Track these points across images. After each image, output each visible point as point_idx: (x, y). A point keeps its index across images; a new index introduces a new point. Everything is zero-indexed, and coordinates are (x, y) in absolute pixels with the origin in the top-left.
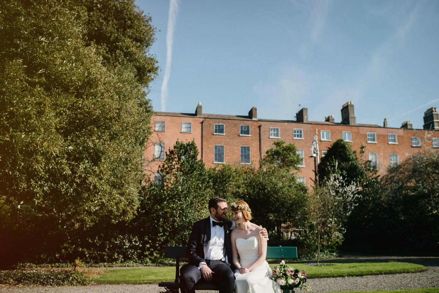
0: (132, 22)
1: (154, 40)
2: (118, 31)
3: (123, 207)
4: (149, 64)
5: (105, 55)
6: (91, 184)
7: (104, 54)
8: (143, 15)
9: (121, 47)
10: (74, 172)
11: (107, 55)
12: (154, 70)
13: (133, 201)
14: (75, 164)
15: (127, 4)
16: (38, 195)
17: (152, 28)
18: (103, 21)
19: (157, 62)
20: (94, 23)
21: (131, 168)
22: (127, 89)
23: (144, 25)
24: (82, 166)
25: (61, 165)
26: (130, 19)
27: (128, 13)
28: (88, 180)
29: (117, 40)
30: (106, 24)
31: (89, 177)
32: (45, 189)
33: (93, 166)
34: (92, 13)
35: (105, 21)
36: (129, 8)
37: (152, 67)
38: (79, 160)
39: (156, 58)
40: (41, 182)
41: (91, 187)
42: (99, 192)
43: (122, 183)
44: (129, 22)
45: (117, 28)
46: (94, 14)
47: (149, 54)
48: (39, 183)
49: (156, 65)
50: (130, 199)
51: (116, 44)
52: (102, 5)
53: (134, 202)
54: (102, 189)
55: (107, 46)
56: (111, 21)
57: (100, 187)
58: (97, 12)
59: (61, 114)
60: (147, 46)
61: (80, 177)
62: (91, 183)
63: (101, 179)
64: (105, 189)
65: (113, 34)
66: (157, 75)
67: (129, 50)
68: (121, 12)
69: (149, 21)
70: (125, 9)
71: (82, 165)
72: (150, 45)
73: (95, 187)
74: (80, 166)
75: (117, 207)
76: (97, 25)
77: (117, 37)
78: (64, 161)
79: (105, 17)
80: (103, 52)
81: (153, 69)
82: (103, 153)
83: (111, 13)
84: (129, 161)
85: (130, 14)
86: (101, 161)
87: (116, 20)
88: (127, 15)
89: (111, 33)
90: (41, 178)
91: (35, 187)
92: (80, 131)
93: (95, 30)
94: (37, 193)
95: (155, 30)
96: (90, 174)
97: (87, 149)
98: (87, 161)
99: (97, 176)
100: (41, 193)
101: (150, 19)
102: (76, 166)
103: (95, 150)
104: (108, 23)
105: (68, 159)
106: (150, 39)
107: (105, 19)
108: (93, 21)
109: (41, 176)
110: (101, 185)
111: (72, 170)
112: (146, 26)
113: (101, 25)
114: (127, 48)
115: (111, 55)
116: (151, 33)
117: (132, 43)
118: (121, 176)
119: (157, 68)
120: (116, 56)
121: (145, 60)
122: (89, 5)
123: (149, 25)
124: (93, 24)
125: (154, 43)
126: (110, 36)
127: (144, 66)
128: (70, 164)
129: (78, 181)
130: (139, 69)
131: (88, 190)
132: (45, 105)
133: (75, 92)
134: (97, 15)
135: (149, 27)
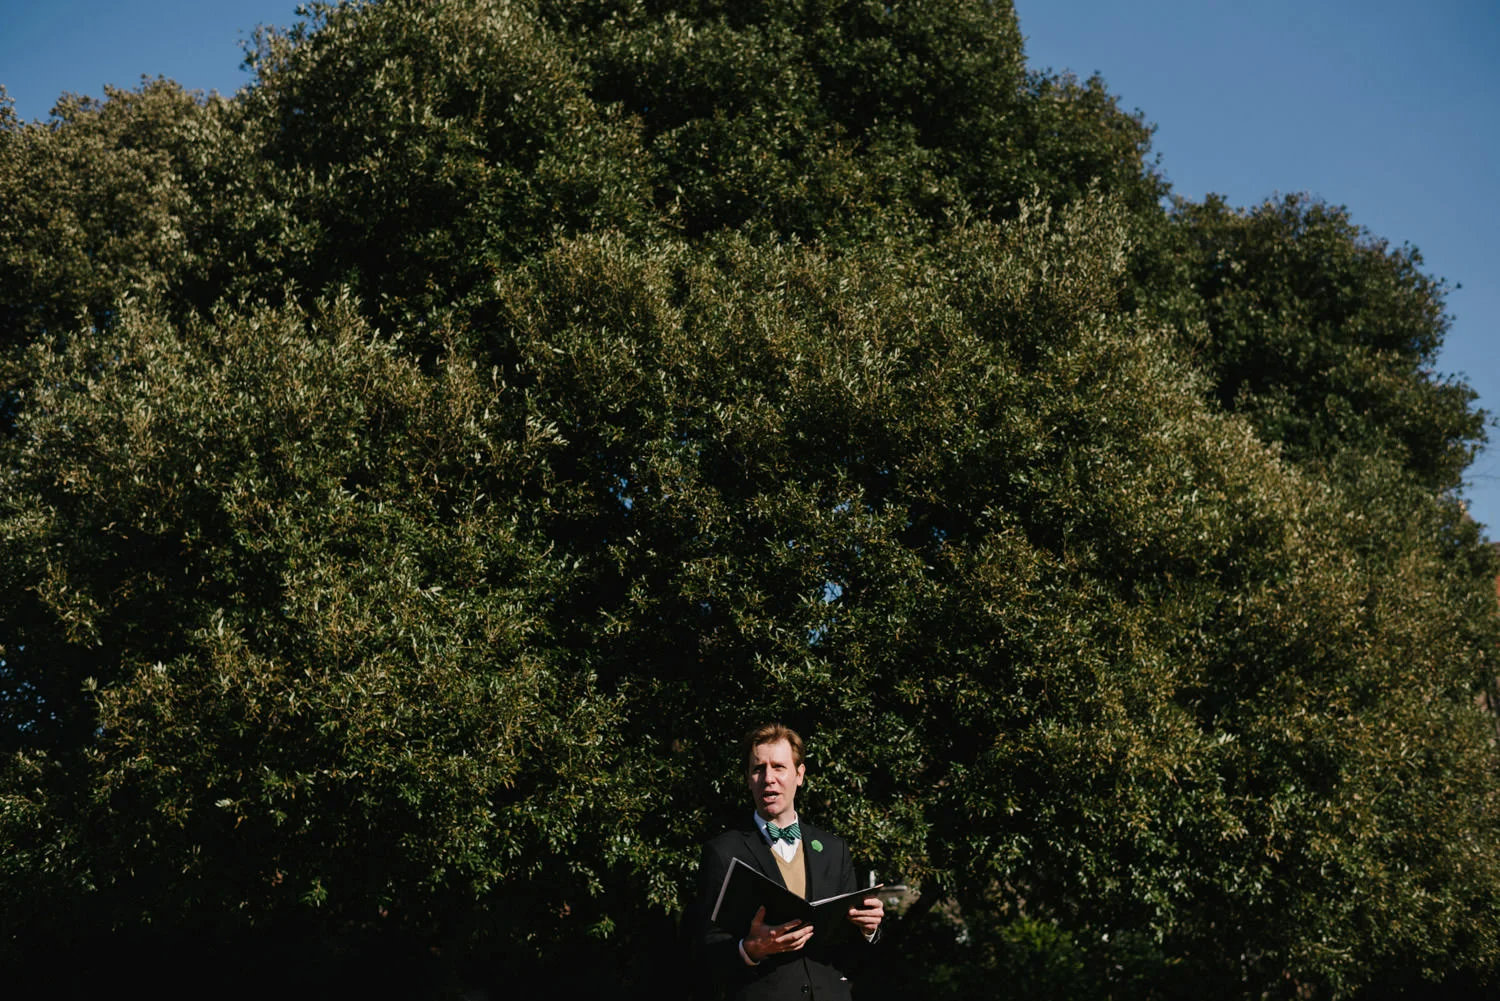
0: (1355, 288)
1: (1447, 322)
2: (1314, 330)
3: (1453, 923)
4: (1445, 412)
5: (1289, 423)
6: (1321, 862)
7: (1287, 418)
8: (1389, 252)
9: (1338, 382)
10: (1257, 828)
11: (1298, 420)
12: (1469, 427)
13: (1487, 894)
14: (1255, 801)
15: (1327, 235)
16: (1158, 913)
17: (1431, 284)
18: (1260, 312)
19: (1474, 396)
20: (1233, 328)
21: (1453, 784)
22: (1384, 521)
23: (1398, 284)
24: (1278, 809)
25: (1209, 812)
26: (1346, 279)
27: (1335, 260)
28: (1308, 847)
29: (1319, 361)
30: (1273, 321)
31: (1310, 837)
32: (1176, 887)
33: (1316, 799)
34: (1219, 300)
35: (1266, 311)
36: (1334, 244)
37: (1460, 416)
38: (1265, 787)
39: (1469, 384)
40: (1159, 871)
41: (1323, 871)
42: (1352, 886)
43: (1429, 840)
44: (1347, 290)
45: (1310, 325)
46: (1225, 300)
47: (1439, 376)
48: (1154, 873)
49: (1473, 407)
50: (1477, 891)
51: (1318, 376)
52: (1244, 263)
53: (1492, 900)
54: (1362, 875)
55: (1290, 392)
56: (1285, 303)
57: (1354, 866)
58: (1234, 290)
59: (1186, 650)
60: (1426, 351)
61: (1278, 841)
62: (1318, 859)
63: (1351, 840)
64: (1372, 875)
65: (1302, 347)
66: (1486, 440)
67: (1367, 384)
68: (1313, 264)
69: (1414, 264)
70: (1323, 252)
71: (1278, 803)
72: (1434, 344)
73: (1335, 869)
74: (1272, 807)
75: (1430, 925)
76: (1244, 331)
77: (1317, 350)
78: (1218, 796)
79: (1261, 297)
80: (1281, 412)
81: (1463, 426)
82: (1342, 755)
83: (1280, 278)
84: (1442, 761)
85: (1345, 264)
86: (1338, 780)
87: (1302, 298)
88: (1332, 267)
89: (1295, 343)
90: (1157, 860)
91: (1145, 887)
92: (1250, 694)
93: (1241, 347)
94: (1154, 906)
95: (1442, 289)
96: (1313, 827)
97: (1284, 749)
98: (1293, 788)
99: (1336, 831)
100: (1166, 904)
101: (1416, 256)
102: (1261, 806)
103: (1311, 751)
104: (1275, 314)
105: (1227, 789)
106: (1429, 323)
107: (1266, 304)
108: (1228, 324)
109: (1157, 852)
110: (1355, 860)
111: (1248, 822)
112: (1408, 283)
113: (1255, 327)
114: (1358, 379)
115: (1311, 416)
116: (1430, 301)
117: (1374, 359)
118: (1422, 819)
119: (1479, 419)
120: (1325, 415)
121: (1429, 401)
122: (1204, 274)
123: (1415, 279)
124: (1231, 332)
125: (1448, 333)
126: (1295, 356)
127: (1429, 423)
128: (1238, 804)
129: (1275, 855)
130: (1411, 437)
131: (1313, 881)
132: (1127, 636)
133: (1215, 575)
134: (1237, 301)
135: (1417, 284)
